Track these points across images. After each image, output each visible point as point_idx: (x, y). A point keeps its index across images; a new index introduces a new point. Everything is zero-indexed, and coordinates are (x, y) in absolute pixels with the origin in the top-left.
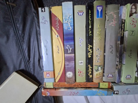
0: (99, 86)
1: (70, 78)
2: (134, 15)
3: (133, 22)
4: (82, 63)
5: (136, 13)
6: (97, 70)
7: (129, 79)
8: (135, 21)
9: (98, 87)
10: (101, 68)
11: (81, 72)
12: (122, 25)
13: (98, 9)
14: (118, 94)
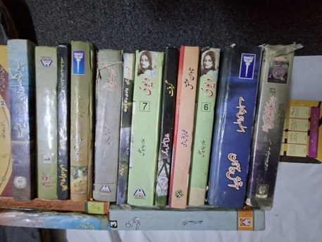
0: (86, 208)
1: (21, 190)
2: (147, 72)
3: (146, 85)
4: (49, 160)
5: (150, 68)
6: (76, 177)
7: (140, 197)
8: (149, 83)
9: (83, 210)
10: (84, 172)
11: (47, 178)
12: (124, 89)
13: (76, 57)
14: (116, 227)
